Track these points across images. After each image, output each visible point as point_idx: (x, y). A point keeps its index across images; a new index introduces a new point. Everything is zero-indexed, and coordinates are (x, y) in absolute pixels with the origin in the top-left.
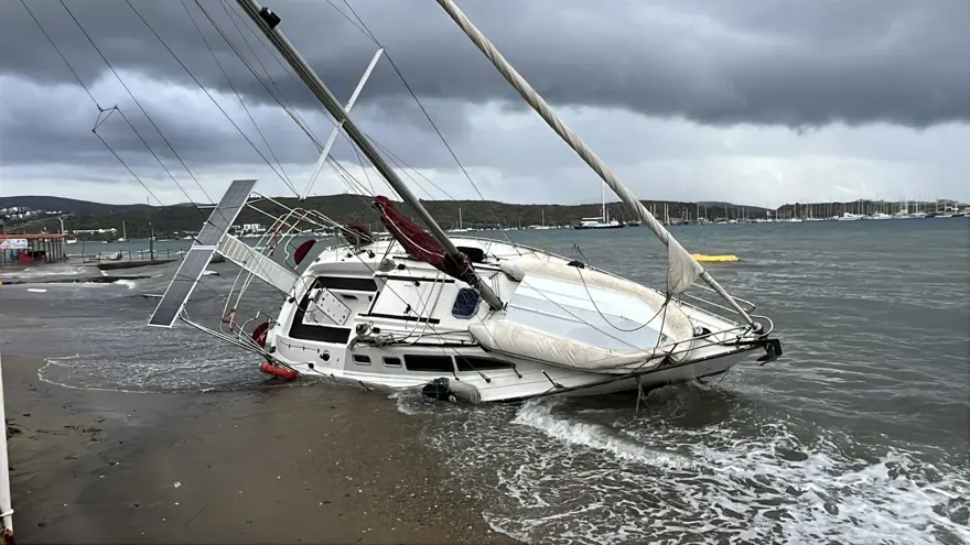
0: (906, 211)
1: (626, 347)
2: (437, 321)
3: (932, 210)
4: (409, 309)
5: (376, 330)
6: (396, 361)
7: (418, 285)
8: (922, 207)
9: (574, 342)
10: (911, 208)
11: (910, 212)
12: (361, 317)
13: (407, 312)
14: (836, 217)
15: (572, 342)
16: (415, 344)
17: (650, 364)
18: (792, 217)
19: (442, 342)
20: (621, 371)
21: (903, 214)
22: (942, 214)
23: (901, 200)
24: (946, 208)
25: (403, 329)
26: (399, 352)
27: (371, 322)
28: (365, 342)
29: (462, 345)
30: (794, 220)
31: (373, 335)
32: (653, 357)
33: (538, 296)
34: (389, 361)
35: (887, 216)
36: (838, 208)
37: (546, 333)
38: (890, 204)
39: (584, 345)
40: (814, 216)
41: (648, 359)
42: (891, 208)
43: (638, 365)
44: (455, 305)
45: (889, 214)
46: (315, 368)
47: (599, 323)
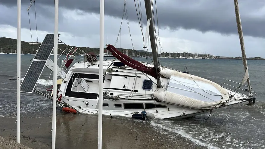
0: (197, 57)
1: (210, 101)
2: (137, 91)
3: (204, 56)
4: (124, 86)
5: (112, 94)
6: (120, 105)
7: (126, 78)
8: (202, 56)
9: (194, 99)
10: (199, 55)
11: (198, 57)
12: (104, 89)
13: (124, 88)
14: (178, 57)
15: (193, 99)
16: (130, 99)
17: (218, 106)
18: (165, 56)
19: (140, 98)
20: (208, 109)
21: (196, 57)
22: (206, 58)
23: (196, 53)
24: (207, 56)
25: (123, 94)
26: (122, 102)
27: (109, 91)
28: (107, 98)
29: (148, 100)
30: (165, 58)
31: (110, 96)
32: (219, 104)
33: (178, 83)
34: (116, 105)
35: (192, 58)
36: (178, 54)
37: (183, 96)
38: (193, 54)
39: (197, 100)
40: (172, 57)
41: (217, 105)
42: (193, 55)
43: (214, 107)
44: (143, 85)
45: (193, 57)
46: (81, 108)
47: (201, 92)
